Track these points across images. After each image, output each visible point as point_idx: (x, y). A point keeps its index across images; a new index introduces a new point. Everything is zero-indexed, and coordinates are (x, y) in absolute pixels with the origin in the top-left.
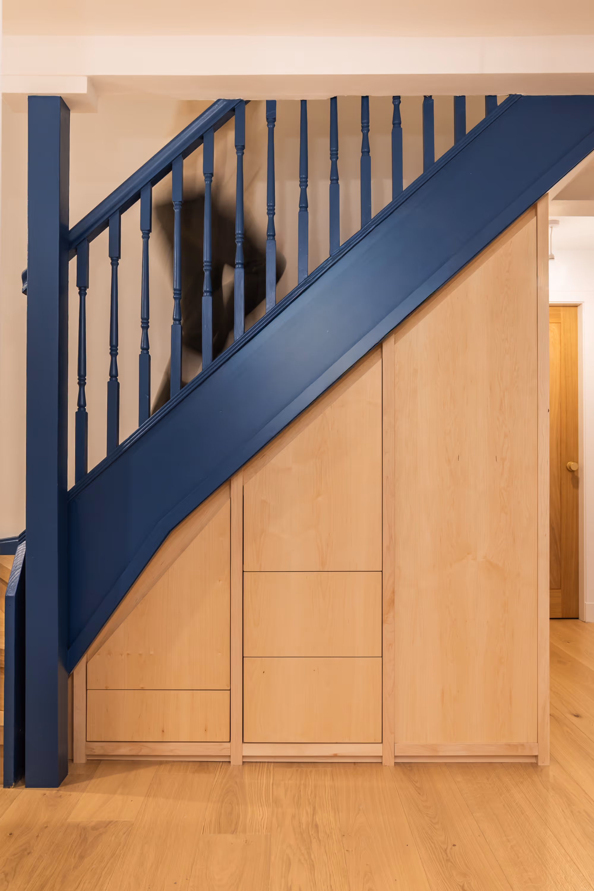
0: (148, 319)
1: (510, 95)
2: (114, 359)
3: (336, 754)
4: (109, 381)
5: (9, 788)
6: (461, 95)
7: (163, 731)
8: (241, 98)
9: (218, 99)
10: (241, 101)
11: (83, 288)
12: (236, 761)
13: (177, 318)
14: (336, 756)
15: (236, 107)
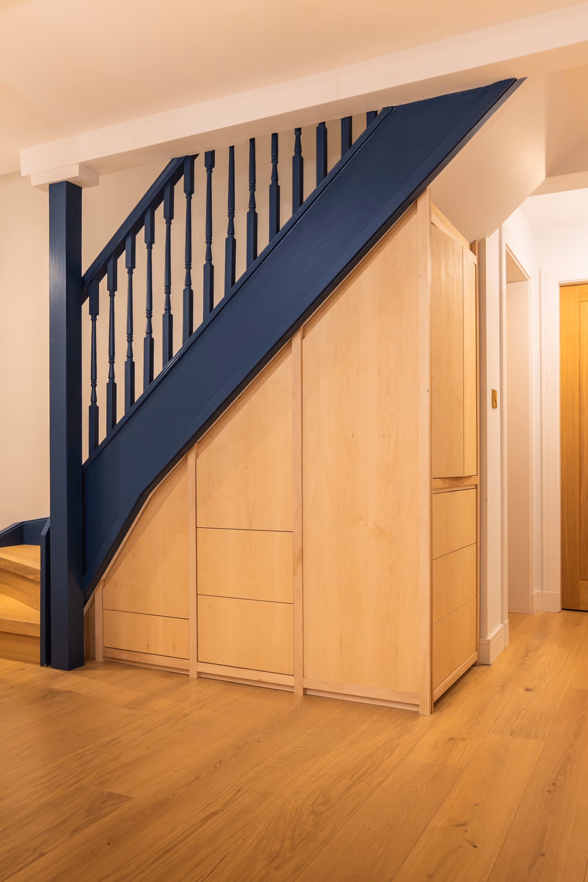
0: (132, 334)
1: (383, 108)
2: (111, 366)
3: (261, 680)
4: (108, 382)
5: (43, 667)
6: (344, 117)
7: (148, 646)
8: (186, 155)
9: (172, 158)
10: (187, 157)
11: (94, 315)
12: (193, 674)
13: (148, 332)
14: (260, 682)
15: (184, 162)
